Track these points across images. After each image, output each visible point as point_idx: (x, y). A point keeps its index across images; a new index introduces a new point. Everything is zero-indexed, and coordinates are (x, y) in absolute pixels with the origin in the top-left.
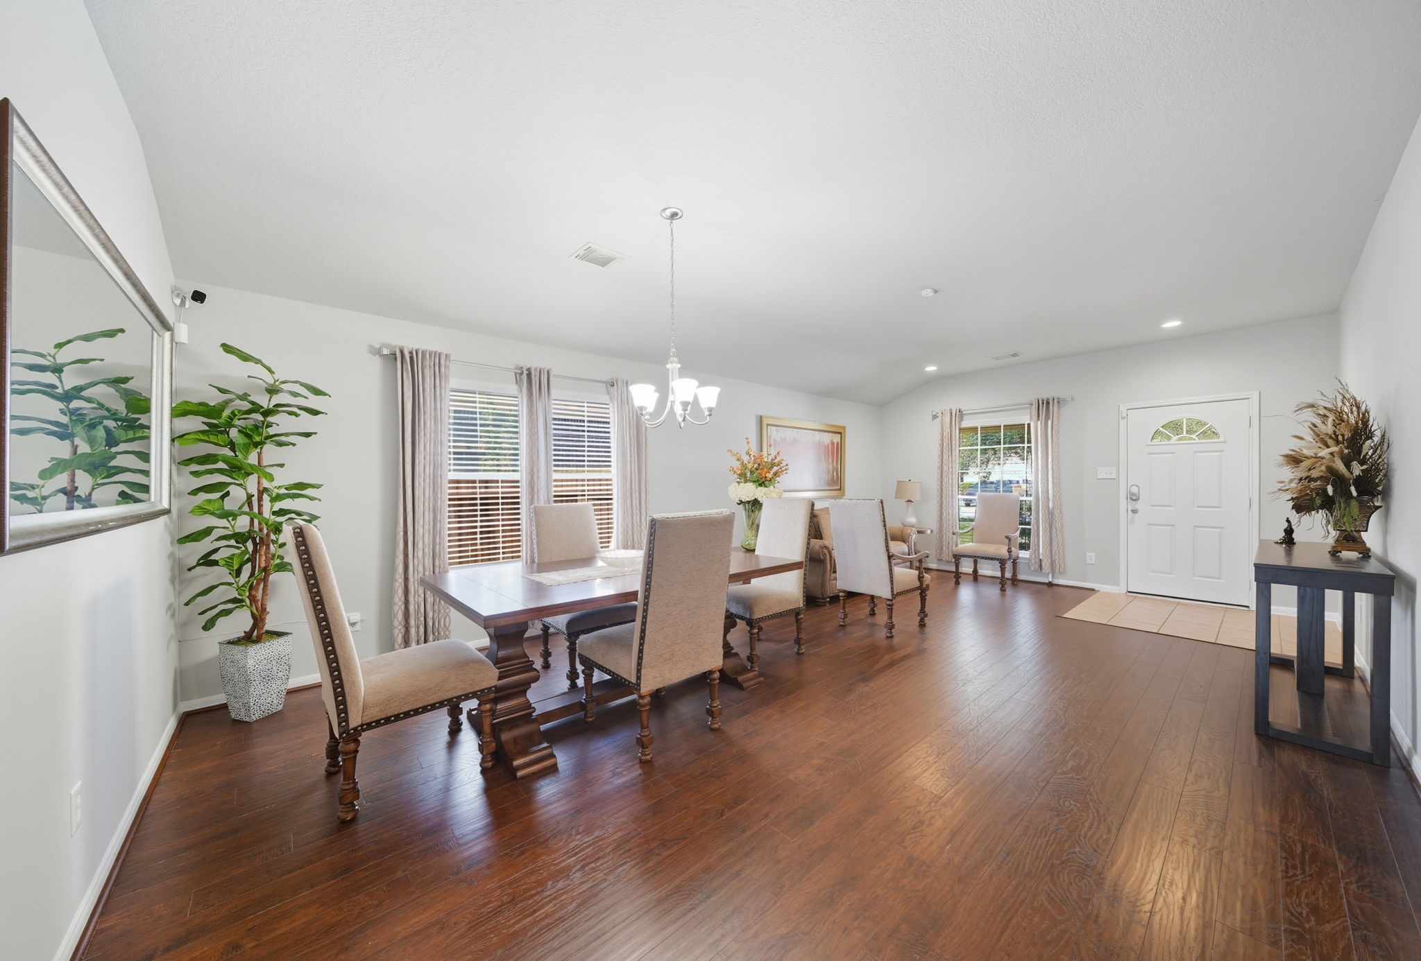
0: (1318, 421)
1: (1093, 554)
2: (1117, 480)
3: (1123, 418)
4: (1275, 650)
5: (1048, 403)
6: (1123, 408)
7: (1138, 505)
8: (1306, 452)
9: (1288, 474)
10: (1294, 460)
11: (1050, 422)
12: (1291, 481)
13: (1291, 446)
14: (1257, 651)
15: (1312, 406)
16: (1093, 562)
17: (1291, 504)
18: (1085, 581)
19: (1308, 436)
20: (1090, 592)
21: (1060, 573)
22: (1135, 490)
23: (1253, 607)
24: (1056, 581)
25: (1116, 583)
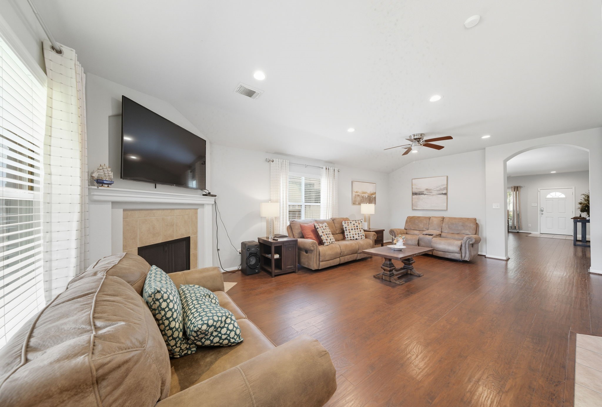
0: (585, 197)
1: (530, 225)
2: (537, 206)
3: (539, 192)
4: (578, 239)
5: (517, 187)
6: (539, 189)
7: (543, 213)
8: (583, 202)
9: (580, 206)
10: (580, 203)
11: (518, 192)
12: (580, 207)
13: (580, 201)
14: (574, 240)
15: (584, 194)
16: (530, 226)
17: (580, 211)
18: (528, 231)
19: (583, 200)
20: (530, 234)
21: (521, 229)
22: (542, 209)
23: (573, 236)
24: (519, 232)
25: (537, 232)
